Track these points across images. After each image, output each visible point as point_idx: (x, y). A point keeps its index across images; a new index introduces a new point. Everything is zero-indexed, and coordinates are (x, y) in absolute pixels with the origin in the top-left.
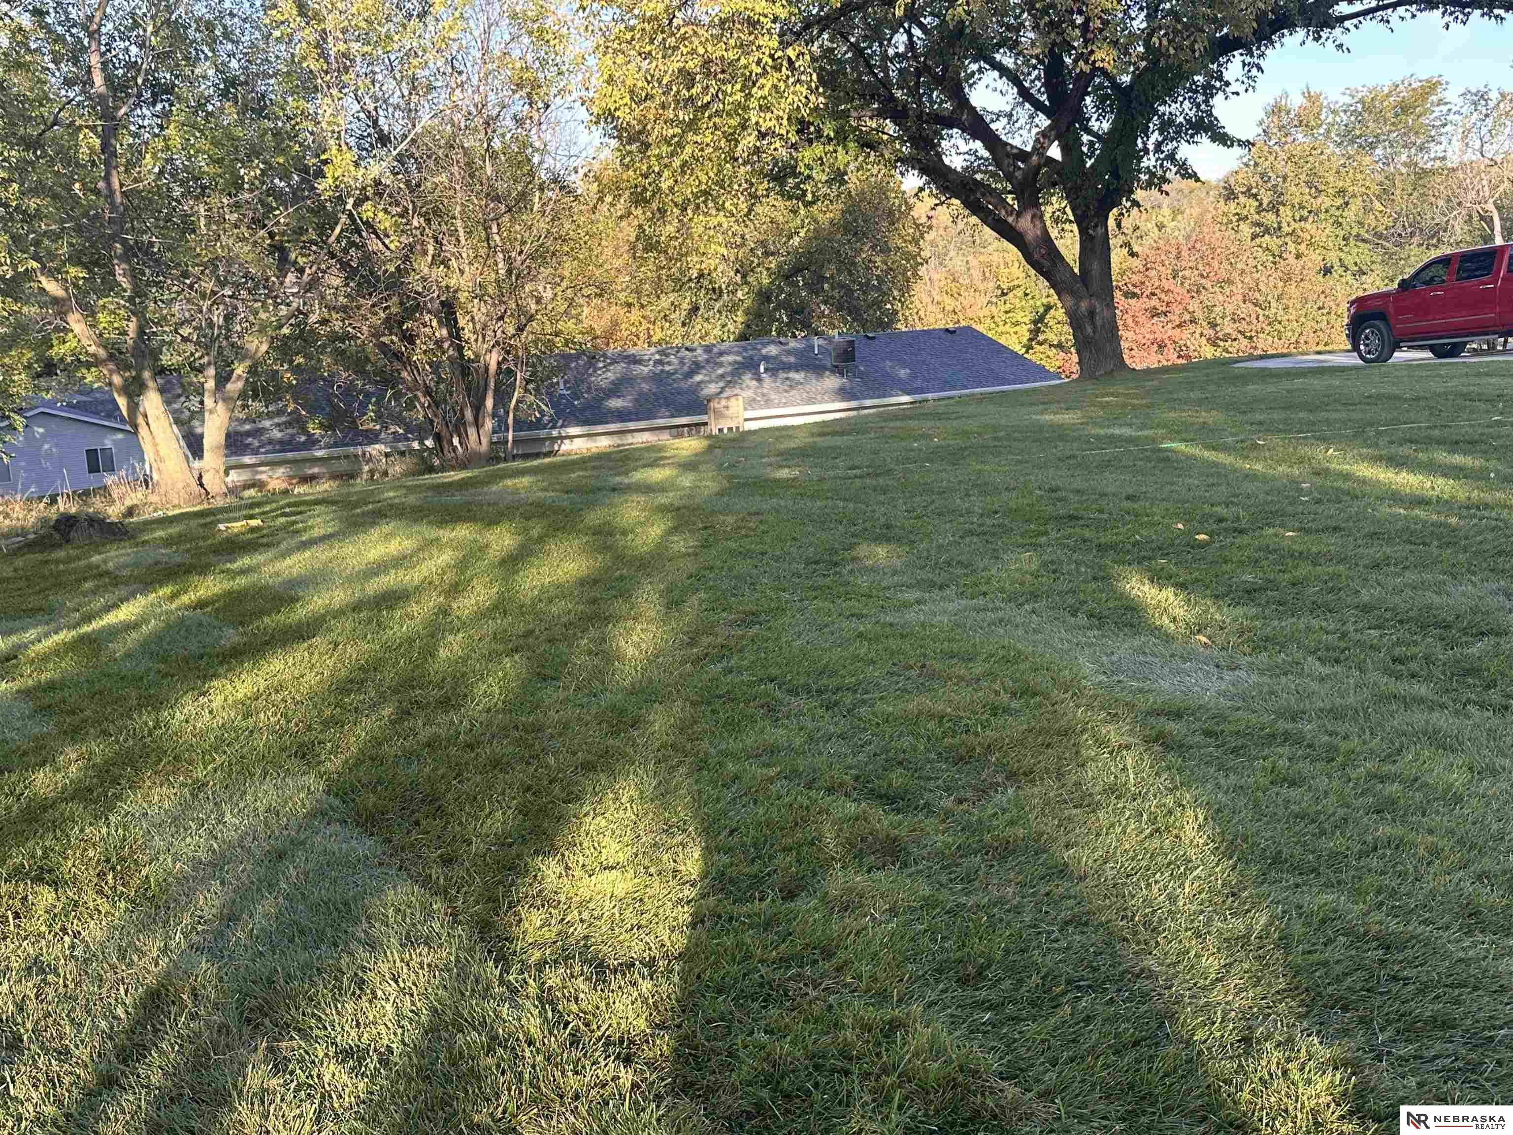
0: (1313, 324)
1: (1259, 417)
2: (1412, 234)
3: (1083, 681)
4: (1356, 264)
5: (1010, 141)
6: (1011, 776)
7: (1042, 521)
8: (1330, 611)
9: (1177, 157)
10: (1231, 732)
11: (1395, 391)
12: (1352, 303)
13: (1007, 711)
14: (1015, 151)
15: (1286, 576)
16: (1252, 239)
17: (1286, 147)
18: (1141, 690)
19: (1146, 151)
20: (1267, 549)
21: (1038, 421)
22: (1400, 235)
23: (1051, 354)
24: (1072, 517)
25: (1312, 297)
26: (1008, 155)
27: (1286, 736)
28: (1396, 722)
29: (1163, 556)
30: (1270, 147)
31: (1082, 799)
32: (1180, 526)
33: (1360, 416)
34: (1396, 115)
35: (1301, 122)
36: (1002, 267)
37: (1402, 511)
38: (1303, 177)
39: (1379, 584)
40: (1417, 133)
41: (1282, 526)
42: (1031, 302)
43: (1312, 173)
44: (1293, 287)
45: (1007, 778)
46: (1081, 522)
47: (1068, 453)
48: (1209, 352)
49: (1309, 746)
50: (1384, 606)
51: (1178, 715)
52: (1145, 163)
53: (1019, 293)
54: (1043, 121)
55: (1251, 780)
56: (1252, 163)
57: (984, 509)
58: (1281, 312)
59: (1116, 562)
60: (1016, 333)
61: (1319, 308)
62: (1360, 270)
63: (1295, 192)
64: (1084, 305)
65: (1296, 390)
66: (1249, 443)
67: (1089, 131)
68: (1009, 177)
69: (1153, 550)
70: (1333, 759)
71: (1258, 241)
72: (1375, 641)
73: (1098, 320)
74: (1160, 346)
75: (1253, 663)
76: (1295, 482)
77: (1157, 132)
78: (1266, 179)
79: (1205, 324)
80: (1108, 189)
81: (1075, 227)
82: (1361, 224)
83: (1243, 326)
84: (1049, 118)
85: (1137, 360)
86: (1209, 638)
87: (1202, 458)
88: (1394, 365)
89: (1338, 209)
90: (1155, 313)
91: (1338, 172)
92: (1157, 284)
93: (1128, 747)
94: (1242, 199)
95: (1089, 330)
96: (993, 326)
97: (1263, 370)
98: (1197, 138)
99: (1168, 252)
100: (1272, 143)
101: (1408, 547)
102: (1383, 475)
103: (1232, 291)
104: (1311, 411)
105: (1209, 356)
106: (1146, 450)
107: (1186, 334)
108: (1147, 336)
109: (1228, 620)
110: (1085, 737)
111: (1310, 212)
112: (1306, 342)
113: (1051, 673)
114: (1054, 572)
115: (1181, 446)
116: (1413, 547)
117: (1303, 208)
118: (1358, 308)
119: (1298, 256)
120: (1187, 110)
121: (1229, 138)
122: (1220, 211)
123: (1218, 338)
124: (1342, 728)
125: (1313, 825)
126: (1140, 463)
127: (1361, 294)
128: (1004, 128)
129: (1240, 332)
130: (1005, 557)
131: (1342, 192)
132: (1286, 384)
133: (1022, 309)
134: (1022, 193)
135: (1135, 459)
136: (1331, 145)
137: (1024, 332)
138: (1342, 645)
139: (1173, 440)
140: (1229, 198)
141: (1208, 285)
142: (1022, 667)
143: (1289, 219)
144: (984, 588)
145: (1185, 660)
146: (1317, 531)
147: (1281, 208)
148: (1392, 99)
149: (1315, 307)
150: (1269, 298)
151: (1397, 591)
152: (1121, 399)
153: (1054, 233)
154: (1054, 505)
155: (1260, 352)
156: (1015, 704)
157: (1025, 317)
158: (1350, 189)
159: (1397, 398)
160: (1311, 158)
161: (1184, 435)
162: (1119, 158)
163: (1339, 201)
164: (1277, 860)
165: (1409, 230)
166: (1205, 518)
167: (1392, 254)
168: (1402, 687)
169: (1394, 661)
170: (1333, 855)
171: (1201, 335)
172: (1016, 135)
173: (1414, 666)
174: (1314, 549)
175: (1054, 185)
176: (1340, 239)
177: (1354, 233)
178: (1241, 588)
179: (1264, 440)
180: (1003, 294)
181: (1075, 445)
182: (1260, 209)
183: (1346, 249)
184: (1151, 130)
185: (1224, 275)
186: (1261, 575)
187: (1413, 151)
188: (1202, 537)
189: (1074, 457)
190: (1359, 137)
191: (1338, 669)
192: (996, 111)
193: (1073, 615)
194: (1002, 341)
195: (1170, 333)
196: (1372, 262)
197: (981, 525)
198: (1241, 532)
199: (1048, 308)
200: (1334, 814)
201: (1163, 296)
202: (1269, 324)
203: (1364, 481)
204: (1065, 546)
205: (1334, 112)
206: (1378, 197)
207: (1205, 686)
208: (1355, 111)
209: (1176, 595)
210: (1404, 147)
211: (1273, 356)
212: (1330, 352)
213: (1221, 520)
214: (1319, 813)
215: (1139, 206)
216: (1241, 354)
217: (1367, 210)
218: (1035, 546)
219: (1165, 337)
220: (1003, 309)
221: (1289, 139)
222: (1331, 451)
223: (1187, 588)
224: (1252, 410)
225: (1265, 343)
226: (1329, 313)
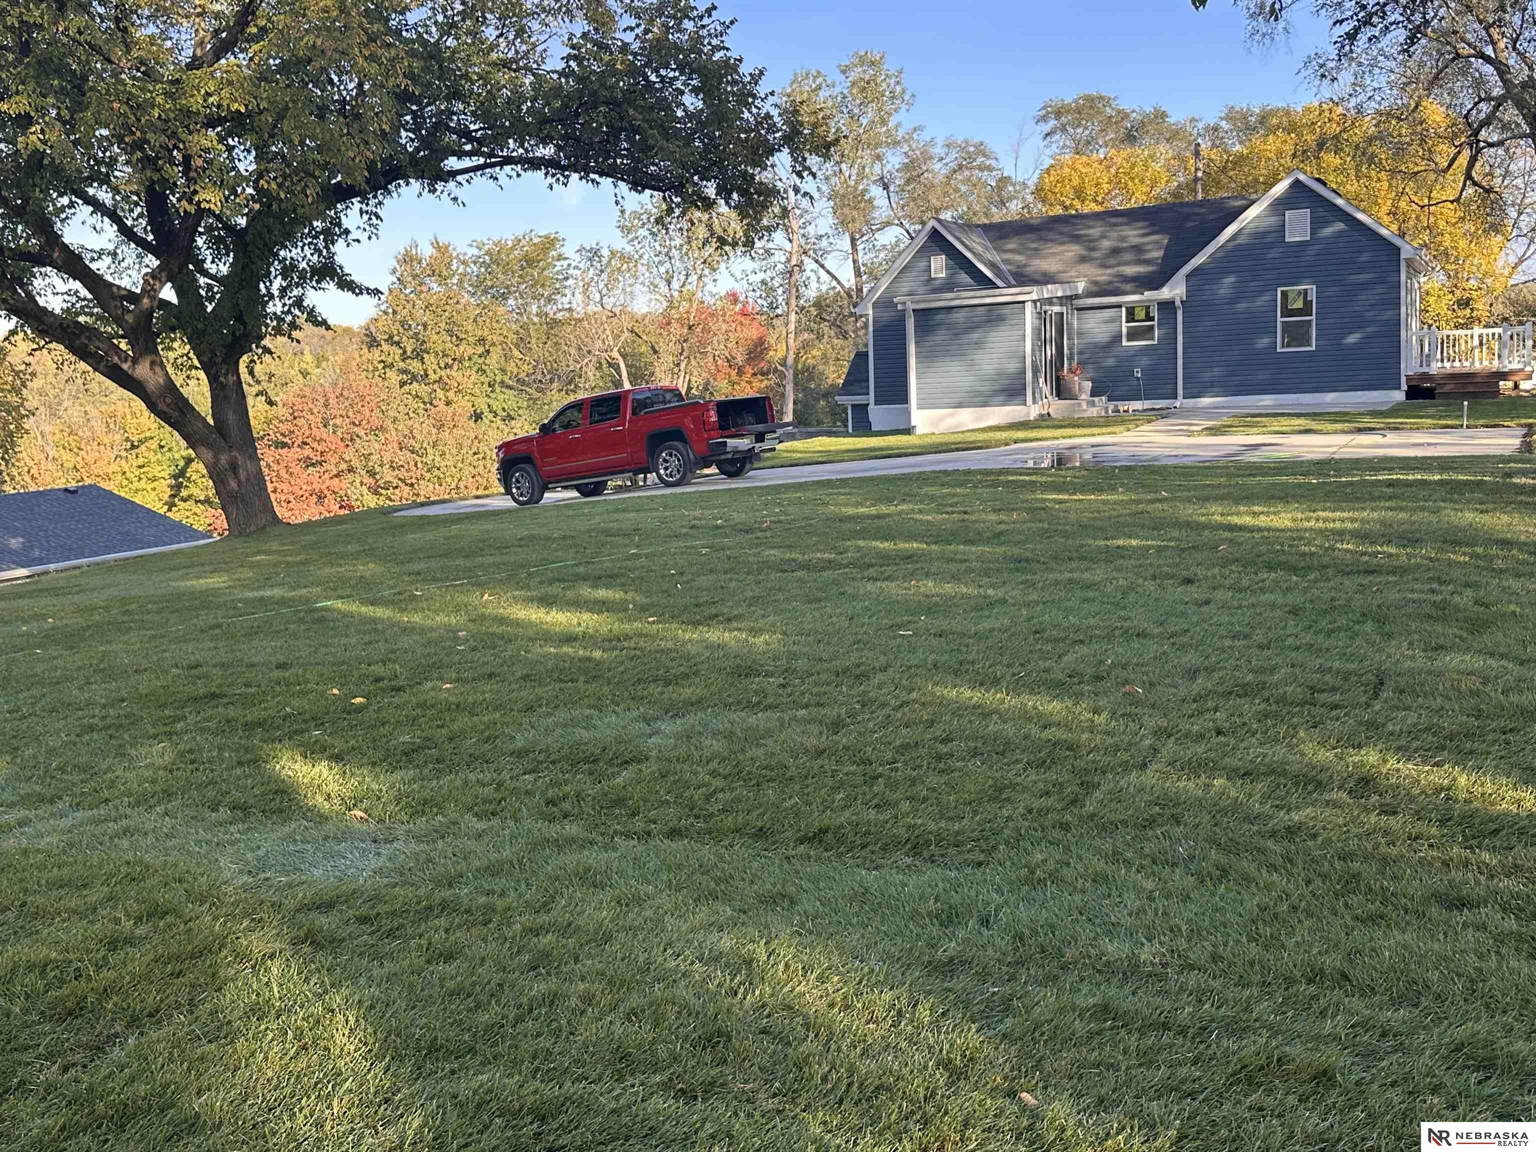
0: (471, 469)
1: (417, 567)
2: (552, 381)
3: (223, 887)
4: (504, 409)
5: (117, 282)
6: (134, 1022)
7: (177, 704)
8: (487, 762)
9: (305, 304)
10: (387, 913)
11: (544, 531)
12: (499, 448)
13: (130, 941)
14: (124, 293)
15: (444, 731)
16: (401, 387)
17: (422, 296)
18: (290, 886)
19: (272, 297)
20: (423, 705)
21: (178, 588)
22: (540, 381)
23: (198, 511)
24: (213, 696)
25: (466, 443)
26: (114, 297)
27: (444, 905)
28: (549, 868)
29: (317, 727)
30: (406, 295)
31: (219, 1029)
32: (336, 691)
33: (512, 559)
34: (522, 268)
35: (434, 271)
36: (129, 417)
37: (552, 649)
38: (443, 325)
39: (532, 727)
40: (543, 286)
41: (441, 678)
42: (168, 455)
43: (450, 321)
44: (447, 434)
45: (128, 1026)
46: (225, 700)
47: (212, 622)
48: (371, 501)
49: (467, 911)
50: (538, 748)
51: (327, 906)
52: (270, 309)
53: (154, 445)
54: (152, 262)
55: (406, 963)
56: (390, 311)
57: (107, 698)
58: (438, 459)
59: (265, 741)
60: (154, 489)
61: (475, 454)
62: (509, 415)
63: (437, 340)
64: (224, 459)
65: (452, 537)
66: (408, 593)
67: (206, 274)
68: (119, 321)
69: (305, 721)
70: (490, 921)
71: (407, 388)
72: (529, 787)
73: (243, 475)
74: (320, 498)
75: (410, 831)
76: (452, 631)
77: (280, 277)
78: (406, 327)
79: (363, 473)
80: (234, 334)
81: (202, 374)
82: (503, 371)
83: (402, 474)
84: (157, 258)
85: (297, 513)
86: (365, 811)
87: (360, 614)
88: (544, 506)
89: (480, 356)
90: (309, 463)
91: (475, 321)
92: (308, 433)
93: (272, 956)
94: (385, 347)
95: (233, 484)
96: (125, 482)
97: (422, 517)
98: (323, 285)
99: (314, 400)
100: (408, 291)
101: (558, 685)
102: (534, 616)
103: (386, 439)
104: (468, 556)
105: (372, 506)
106: (300, 611)
107: (345, 484)
108: (304, 487)
109: (384, 789)
110: (223, 954)
111: (454, 360)
112: (466, 487)
113: (185, 885)
114: (192, 762)
115: (339, 605)
116: (562, 685)
117: (447, 355)
118: (506, 453)
119: (448, 403)
120: (309, 256)
121: (357, 286)
122: (364, 358)
123: (379, 486)
124: (498, 884)
125: (469, 1000)
126: (293, 626)
127: (512, 438)
128: (109, 268)
129: (400, 479)
130: (134, 752)
131: (482, 341)
132: (443, 531)
133: (159, 462)
134: (137, 339)
135: (288, 622)
136: (466, 296)
137: (164, 489)
138: (498, 796)
139: (328, 598)
140: (372, 346)
141: (362, 433)
142: (149, 883)
143: (435, 367)
144: (106, 794)
145: (339, 841)
146: (474, 679)
147: (425, 355)
148: (516, 252)
149: (471, 452)
150: (425, 445)
151: (548, 731)
152: (274, 558)
153: (178, 381)
154: (194, 683)
155: (422, 499)
156: (141, 931)
157: (165, 472)
158: (489, 338)
159: (548, 538)
160: (448, 307)
161: (340, 592)
162: (242, 304)
163: (480, 350)
164: (433, 1048)
165: (548, 377)
166: (362, 678)
167: (537, 399)
168: (553, 831)
169: (547, 804)
170: (488, 1028)
171: (362, 483)
172: (124, 275)
173: (566, 806)
174: (470, 699)
175: (173, 329)
176: (486, 386)
177: (498, 379)
178: (398, 751)
179: (422, 590)
180: (133, 447)
181: (220, 613)
182: (404, 357)
183: (493, 395)
184: (273, 273)
185: (377, 423)
186: (418, 733)
187: (542, 301)
188: (359, 700)
189: (219, 626)
190: (492, 287)
191: (495, 822)
192: (97, 249)
193: (213, 810)
194: (138, 500)
195: (328, 483)
196: (519, 408)
197: (104, 718)
198: (399, 689)
199: (189, 461)
200: (489, 982)
201: (315, 445)
202: (429, 471)
203: (517, 623)
204: (204, 730)
205: (464, 263)
206: (517, 346)
207: (362, 866)
208: (484, 262)
209: (331, 769)
210: (534, 298)
211: (433, 503)
212: (487, 496)
213: (378, 680)
214: (474, 984)
215: (271, 353)
216: (404, 502)
217: (507, 358)
218: (169, 734)
219: (324, 487)
220: (135, 464)
221: (424, 289)
222: (486, 596)
223: (343, 760)
224: (410, 560)
225: (426, 490)
226: (484, 458)
